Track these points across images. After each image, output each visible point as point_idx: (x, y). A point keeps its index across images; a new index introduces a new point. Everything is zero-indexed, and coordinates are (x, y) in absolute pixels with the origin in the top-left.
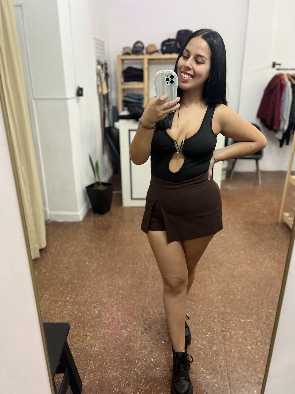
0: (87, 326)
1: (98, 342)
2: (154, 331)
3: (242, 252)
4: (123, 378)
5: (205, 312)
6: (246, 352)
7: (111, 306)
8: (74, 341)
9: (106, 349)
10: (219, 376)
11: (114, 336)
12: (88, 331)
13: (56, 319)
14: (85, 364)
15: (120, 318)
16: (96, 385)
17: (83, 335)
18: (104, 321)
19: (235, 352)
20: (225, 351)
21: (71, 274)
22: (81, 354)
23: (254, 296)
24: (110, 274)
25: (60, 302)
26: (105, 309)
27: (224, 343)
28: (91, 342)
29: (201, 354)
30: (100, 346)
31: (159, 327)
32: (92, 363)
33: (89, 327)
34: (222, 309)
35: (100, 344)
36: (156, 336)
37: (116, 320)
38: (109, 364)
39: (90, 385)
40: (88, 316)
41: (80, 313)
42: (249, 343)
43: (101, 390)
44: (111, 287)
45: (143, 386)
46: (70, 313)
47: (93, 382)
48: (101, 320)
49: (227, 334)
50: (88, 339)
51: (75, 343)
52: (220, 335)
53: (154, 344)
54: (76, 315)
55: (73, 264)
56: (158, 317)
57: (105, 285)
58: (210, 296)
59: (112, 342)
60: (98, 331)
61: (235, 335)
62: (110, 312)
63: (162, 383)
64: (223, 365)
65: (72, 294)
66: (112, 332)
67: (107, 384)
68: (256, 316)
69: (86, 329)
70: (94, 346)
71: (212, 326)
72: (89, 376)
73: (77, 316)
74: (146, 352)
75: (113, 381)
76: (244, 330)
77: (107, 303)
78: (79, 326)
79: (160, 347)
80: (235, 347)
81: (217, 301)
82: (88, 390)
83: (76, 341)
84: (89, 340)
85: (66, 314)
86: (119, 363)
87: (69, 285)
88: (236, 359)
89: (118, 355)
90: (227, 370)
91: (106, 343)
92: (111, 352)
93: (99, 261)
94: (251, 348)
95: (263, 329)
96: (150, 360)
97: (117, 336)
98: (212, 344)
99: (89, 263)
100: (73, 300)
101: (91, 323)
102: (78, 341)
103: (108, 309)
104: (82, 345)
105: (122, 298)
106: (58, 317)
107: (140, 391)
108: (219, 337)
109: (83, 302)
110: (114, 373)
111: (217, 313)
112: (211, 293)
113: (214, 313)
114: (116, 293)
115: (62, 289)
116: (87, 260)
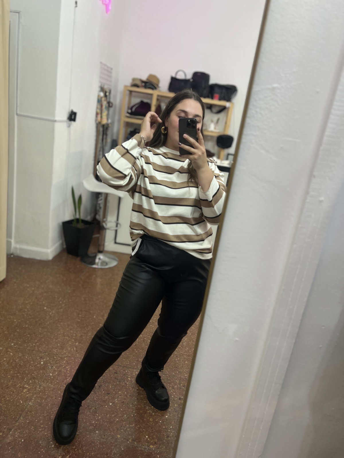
0: (27, 377)
1: (35, 396)
2: (103, 391)
5: (167, 376)
7: (61, 358)
8: (7, 392)
9: (43, 405)
10: (164, 447)
11: (56, 392)
12: (27, 383)
14: (14, 419)
15: (68, 372)
16: (20, 443)
17: (19, 386)
18: (49, 374)
20: (177, 421)
21: (23, 317)
22: (11, 407)
24: (69, 323)
26: (52, 362)
28: (27, 396)
29: (150, 421)
30: (36, 401)
31: (110, 387)
32: (22, 418)
33: (29, 378)
34: (185, 375)
35: (38, 398)
36: (104, 397)
37: (63, 374)
38: (41, 422)
39: (13, 443)
40: (31, 366)
41: (22, 362)
43: (25, 449)
44: (67, 337)
45: (75, 450)
46: (10, 360)
47: (18, 440)
48: (45, 372)
50: (24, 391)
53: (100, 404)
54: (16, 364)
55: (28, 307)
56: (112, 376)
57: (60, 334)
58: (176, 360)
59: (52, 397)
60: (39, 384)
62: (58, 365)
63: (98, 448)
64: (171, 435)
65: (19, 339)
66: (54, 387)
67: (34, 444)
69: (25, 380)
70: (29, 400)
72: (16, 432)
73: (18, 365)
74: (88, 413)
75: (42, 441)
77: (57, 355)
78: (17, 377)
79: (105, 409)
81: (182, 366)
82: (10, 448)
83: (9, 392)
84: (25, 393)
85: (5, 361)
87: (18, 329)
91: (44, 398)
92: (48, 408)
93: (60, 307)
96: (91, 422)
97: (59, 392)
99: (47, 307)
100: (18, 347)
101: (33, 375)
102: (12, 393)
103: (57, 360)
104: (15, 397)
105: (77, 351)
107: (71, 454)
108: (174, 405)
109: (30, 350)
110: (45, 432)
111: (180, 379)
112: (179, 357)
113: (176, 379)
114: (70, 344)
115: (7, 333)
116: (46, 304)
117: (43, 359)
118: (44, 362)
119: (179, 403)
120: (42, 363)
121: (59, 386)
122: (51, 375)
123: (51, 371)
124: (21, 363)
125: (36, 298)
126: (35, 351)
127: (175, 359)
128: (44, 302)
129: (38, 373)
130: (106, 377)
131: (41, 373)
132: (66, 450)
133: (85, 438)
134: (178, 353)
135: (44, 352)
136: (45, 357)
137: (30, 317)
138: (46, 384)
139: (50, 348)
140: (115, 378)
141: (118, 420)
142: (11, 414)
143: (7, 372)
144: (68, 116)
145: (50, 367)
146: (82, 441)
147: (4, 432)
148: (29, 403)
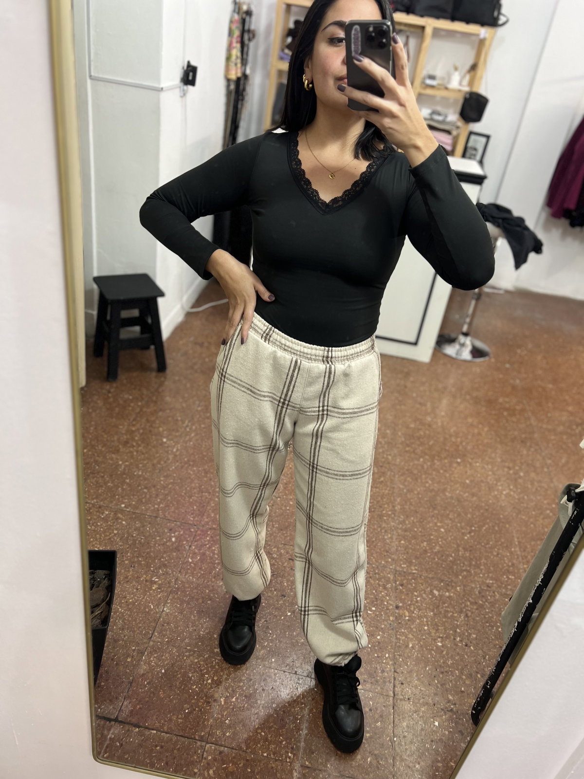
0: (154, 564)
1: (170, 597)
2: (275, 590)
3: (459, 460)
4: (210, 669)
5: (373, 567)
6: (433, 650)
7: (202, 531)
8: (127, 589)
9: (185, 612)
10: (379, 688)
11: (202, 591)
12: (155, 574)
13: (98, 543)
14: (145, 635)
15: (216, 556)
16: (160, 675)
17: (145, 580)
18: (187, 559)
19: (412, 647)
20: (395, 645)
21: (132, 457)
22: (137, 615)
23: (465, 549)
24: (206, 467)
25: (107, 511)
26: (189, 536)
27: (397, 630)
28: (159, 596)
30: (174, 605)
31: (285, 584)
32: (156, 634)
33: (158, 565)
34: (403, 566)
35: (175, 600)
36: (277, 601)
37: (208, 561)
38: (187, 641)
39: (150, 675)
40: (157, 545)
41: (142, 537)
42: (441, 636)
43: (169, 685)
44: (206, 494)
45: (243, 688)
46: (124, 534)
47: (156, 670)
48: (180, 555)
49: (405, 613)
50: (154, 588)
51: (129, 594)
52: (393, 614)
53: (273, 614)
54: (134, 541)
55: (136, 438)
56: (286, 564)
57: (194, 488)
58: (386, 537)
59: (197, 600)
60: (173, 576)
61: (420, 617)
62: (199, 543)
64: (388, 669)
65: (132, 497)
66: (198, 582)
67: (180, 677)
68: (462, 587)
69: (152, 569)
70: (162, 604)
71: (380, 595)
72: (151, 657)
73: (137, 542)
75: (192, 673)
76: (435, 610)
77: (195, 525)
78: (139, 563)
79: (282, 622)
80: (414, 639)
81: (397, 550)
82: (146, 682)
83: (131, 589)
84: (155, 592)
85: (117, 536)
86: (206, 642)
87: (127, 479)
88: (413, 661)
89: (205, 627)
90: (395, 679)
91: (185, 601)
92: (194, 619)
93: (188, 438)
94: (443, 646)
95: (469, 614)
96: (262, 643)
97: (207, 591)
98: (375, 629)
99: (167, 440)
100: (132, 510)
101: (162, 560)
102: (135, 590)
103: (195, 535)
104: (141, 599)
106: (100, 538)
107: (237, 695)
108: (389, 618)
109: (151, 516)
110: (195, 658)
111: (394, 572)
112: (389, 531)
113: (388, 572)
114: (213, 506)
115: (112, 485)
116: (165, 432)
117: (174, 533)
118: (176, 539)
119: (396, 615)
120: (173, 539)
122: (190, 560)
123: (190, 553)
124: (142, 539)
125: (148, 421)
126: (159, 518)
127: (384, 536)
128: (161, 429)
129: (169, 557)
130: (276, 566)
131: (175, 556)
132: (231, 689)
133: (257, 669)
134: (388, 524)
135: (173, 520)
136: (177, 529)
137: (143, 456)
138: (185, 575)
139: (183, 513)
140: (291, 569)
141: (303, 641)
142: (140, 627)
143: (122, 553)
144: (182, 76)
145: (186, 547)
146: (252, 674)
147: (132, 657)
148: (164, 608)
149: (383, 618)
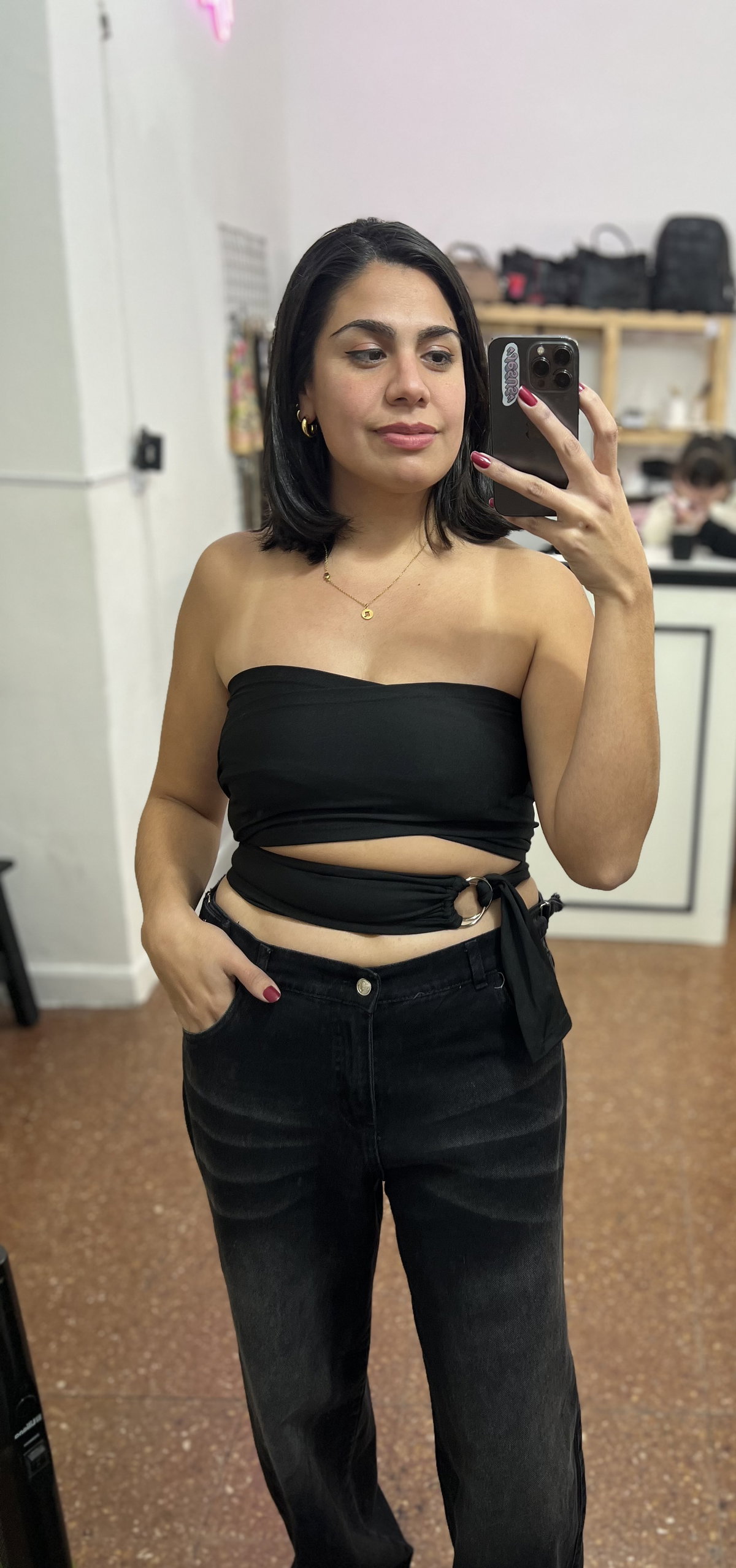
11: (261, 1561)
18: (221, 1489)
21: (82, 1263)
33: (150, 1519)
48: (205, 1483)
52: (715, 1526)
55: (93, 1216)
65: (82, 1360)
73: (98, 1468)
77: (238, 1400)
100: (83, 1392)
117: (187, 1429)
119: (724, 1524)
120: (187, 1445)
121: (269, 1535)
122: (229, 1490)
123: (227, 1474)
125: (117, 1172)
126: (150, 1400)
128: (149, 1186)
129: (180, 1492)
131: (191, 1487)
135: (184, 1396)
136: (194, 1419)
137: (106, 1257)
138: (218, 1531)
139: (207, 1375)
145: (219, 1458)
149: (694, 1539)
